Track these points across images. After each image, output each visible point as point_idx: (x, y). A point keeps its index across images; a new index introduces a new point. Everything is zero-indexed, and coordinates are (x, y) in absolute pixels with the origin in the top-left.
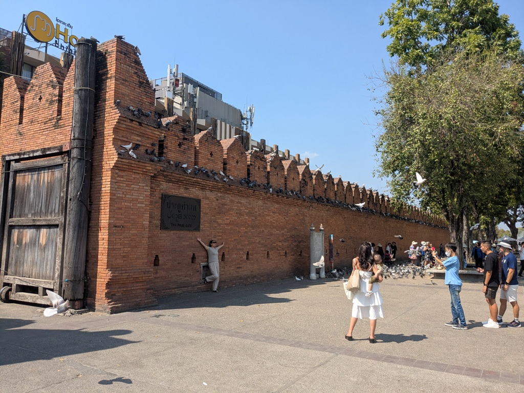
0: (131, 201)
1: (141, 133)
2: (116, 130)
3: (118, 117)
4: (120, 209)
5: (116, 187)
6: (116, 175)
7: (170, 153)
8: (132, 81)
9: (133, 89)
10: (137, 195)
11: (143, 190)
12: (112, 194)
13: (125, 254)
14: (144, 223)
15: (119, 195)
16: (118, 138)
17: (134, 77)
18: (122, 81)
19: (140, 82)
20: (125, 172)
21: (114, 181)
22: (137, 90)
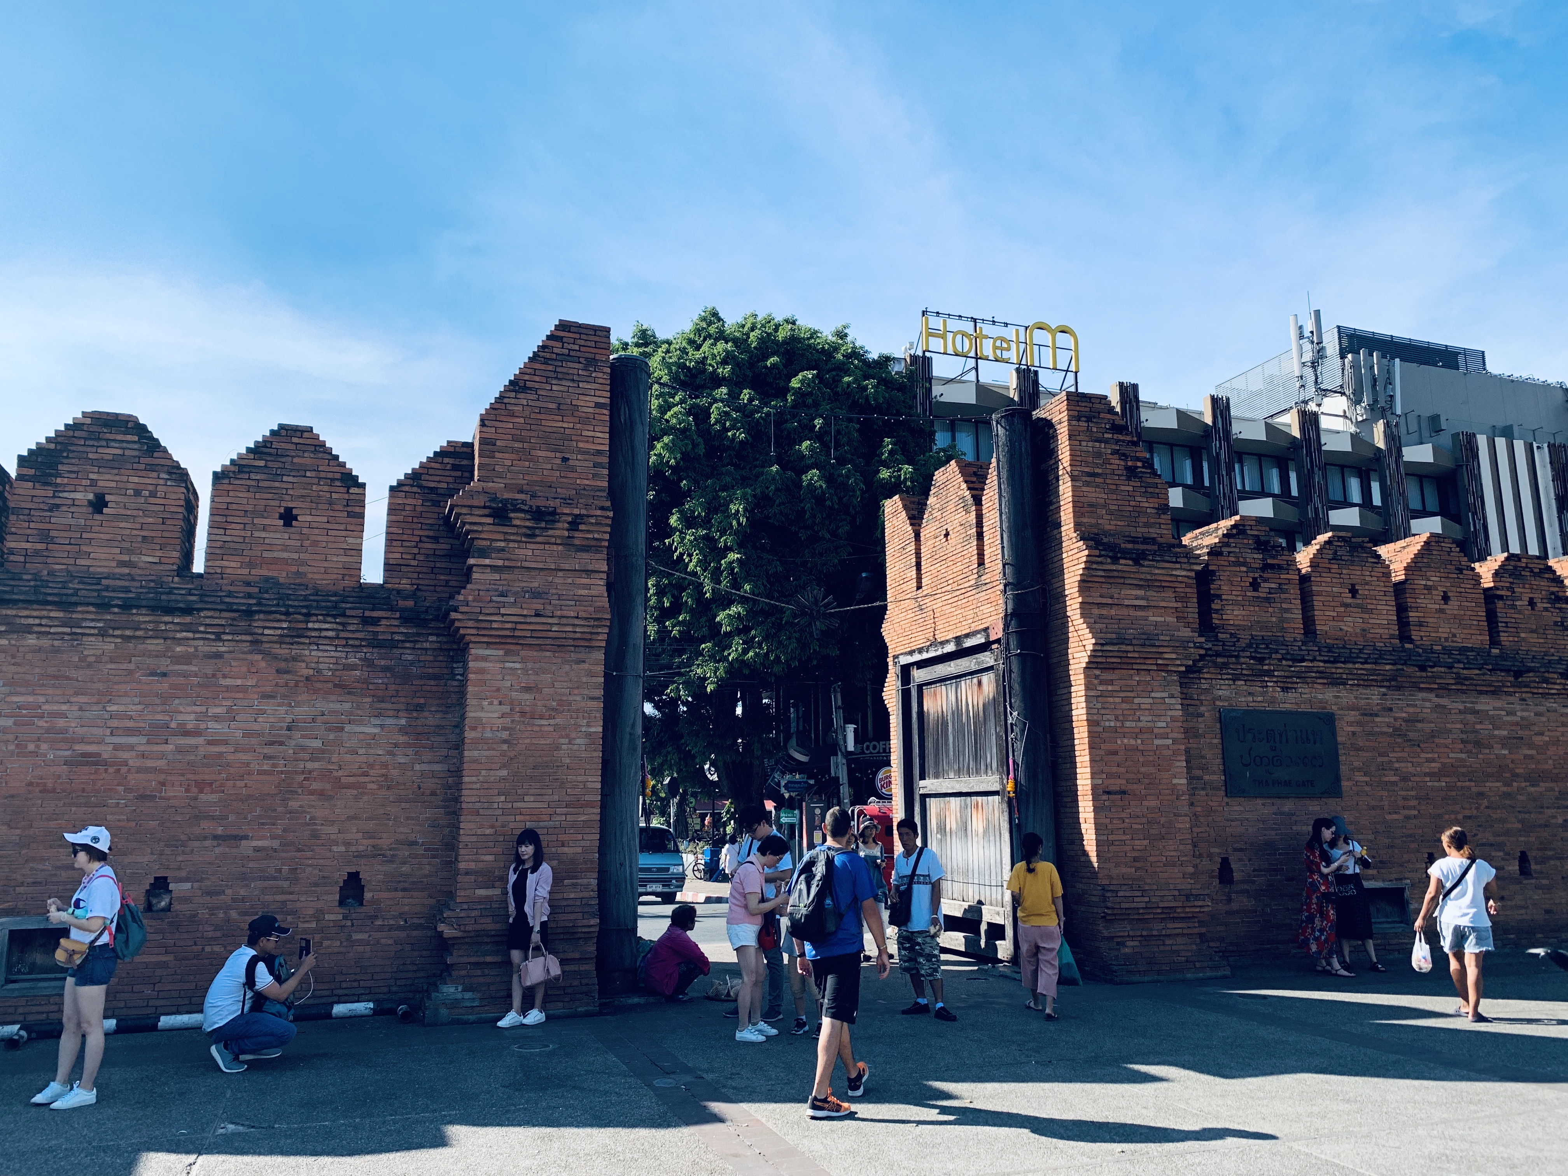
0: (1137, 734)
1: (1141, 579)
2: (1085, 584)
3: (1084, 559)
4: (1115, 753)
5: (1099, 705)
6: (1096, 682)
7: (1230, 607)
8: (1108, 471)
9: (1114, 487)
10: (1150, 718)
11: (1163, 707)
12: (1091, 723)
13: (1136, 854)
14: (1175, 781)
15: (1107, 724)
16: (1090, 600)
17: (1112, 461)
18: (1088, 479)
19: (1128, 468)
20: (1116, 671)
21: (1092, 693)
22: (1123, 488)
